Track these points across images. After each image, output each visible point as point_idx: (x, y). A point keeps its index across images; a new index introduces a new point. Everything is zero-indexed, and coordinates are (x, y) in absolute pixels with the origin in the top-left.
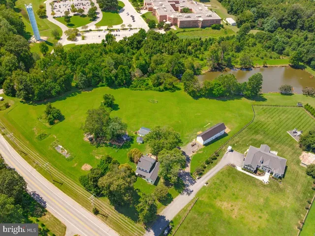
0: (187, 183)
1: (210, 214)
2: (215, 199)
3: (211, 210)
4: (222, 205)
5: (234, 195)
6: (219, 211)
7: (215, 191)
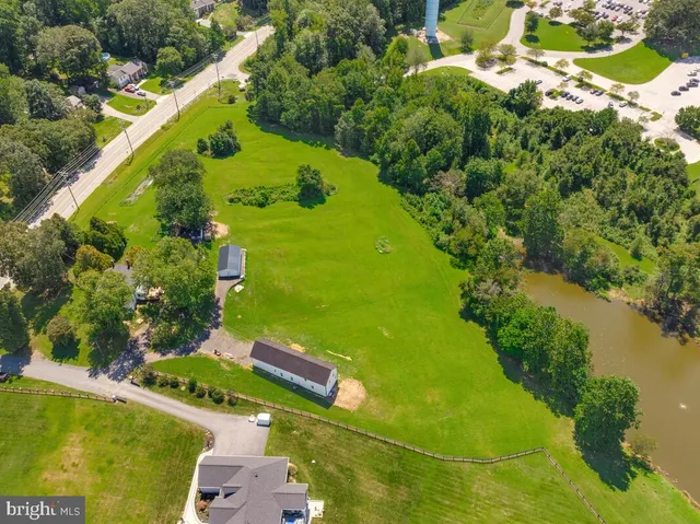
0: (114, 367)
1: (44, 428)
2: (86, 428)
3: (54, 429)
4: (72, 446)
5: (111, 462)
6: (54, 445)
7: (109, 422)
